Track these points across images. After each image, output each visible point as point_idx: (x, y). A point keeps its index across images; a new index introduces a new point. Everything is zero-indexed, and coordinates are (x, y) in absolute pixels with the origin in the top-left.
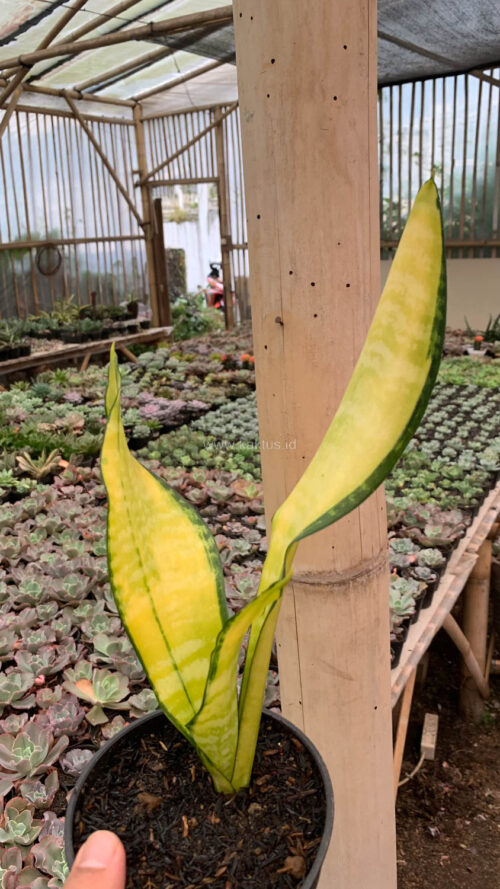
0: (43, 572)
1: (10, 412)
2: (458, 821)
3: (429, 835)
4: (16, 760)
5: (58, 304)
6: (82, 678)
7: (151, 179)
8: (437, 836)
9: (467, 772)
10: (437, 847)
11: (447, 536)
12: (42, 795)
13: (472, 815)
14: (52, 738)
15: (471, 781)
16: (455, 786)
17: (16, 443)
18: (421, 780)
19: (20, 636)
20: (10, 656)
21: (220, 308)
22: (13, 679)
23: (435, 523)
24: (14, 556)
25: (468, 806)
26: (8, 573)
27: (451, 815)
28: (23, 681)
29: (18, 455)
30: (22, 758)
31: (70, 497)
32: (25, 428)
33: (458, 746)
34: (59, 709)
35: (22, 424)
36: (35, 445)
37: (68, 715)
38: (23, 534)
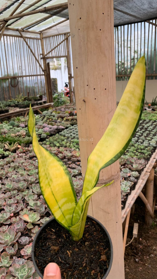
0: (13, 181)
1: (2, 130)
2: (145, 257)
3: (136, 261)
4: (4, 240)
5: (17, 96)
6: (25, 214)
7: (46, 56)
8: (138, 262)
9: (148, 241)
10: (138, 265)
11: (140, 167)
12: (12, 251)
13: (149, 255)
14: (16, 233)
15: (149, 244)
16: (144, 246)
17: (4, 140)
18: (133, 244)
19: (6, 201)
20: (3, 207)
21: (68, 96)
22: (3, 215)
23: (136, 163)
24: (4, 176)
25: (148, 252)
26: (2, 181)
27: (143, 255)
28: (6, 215)
29: (5, 144)
30: (6, 240)
31: (21, 157)
32: (7, 135)
33: (145, 233)
34: (18, 224)
35: (6, 134)
36: (10, 141)
37: (21, 226)
38: (6, 169)
